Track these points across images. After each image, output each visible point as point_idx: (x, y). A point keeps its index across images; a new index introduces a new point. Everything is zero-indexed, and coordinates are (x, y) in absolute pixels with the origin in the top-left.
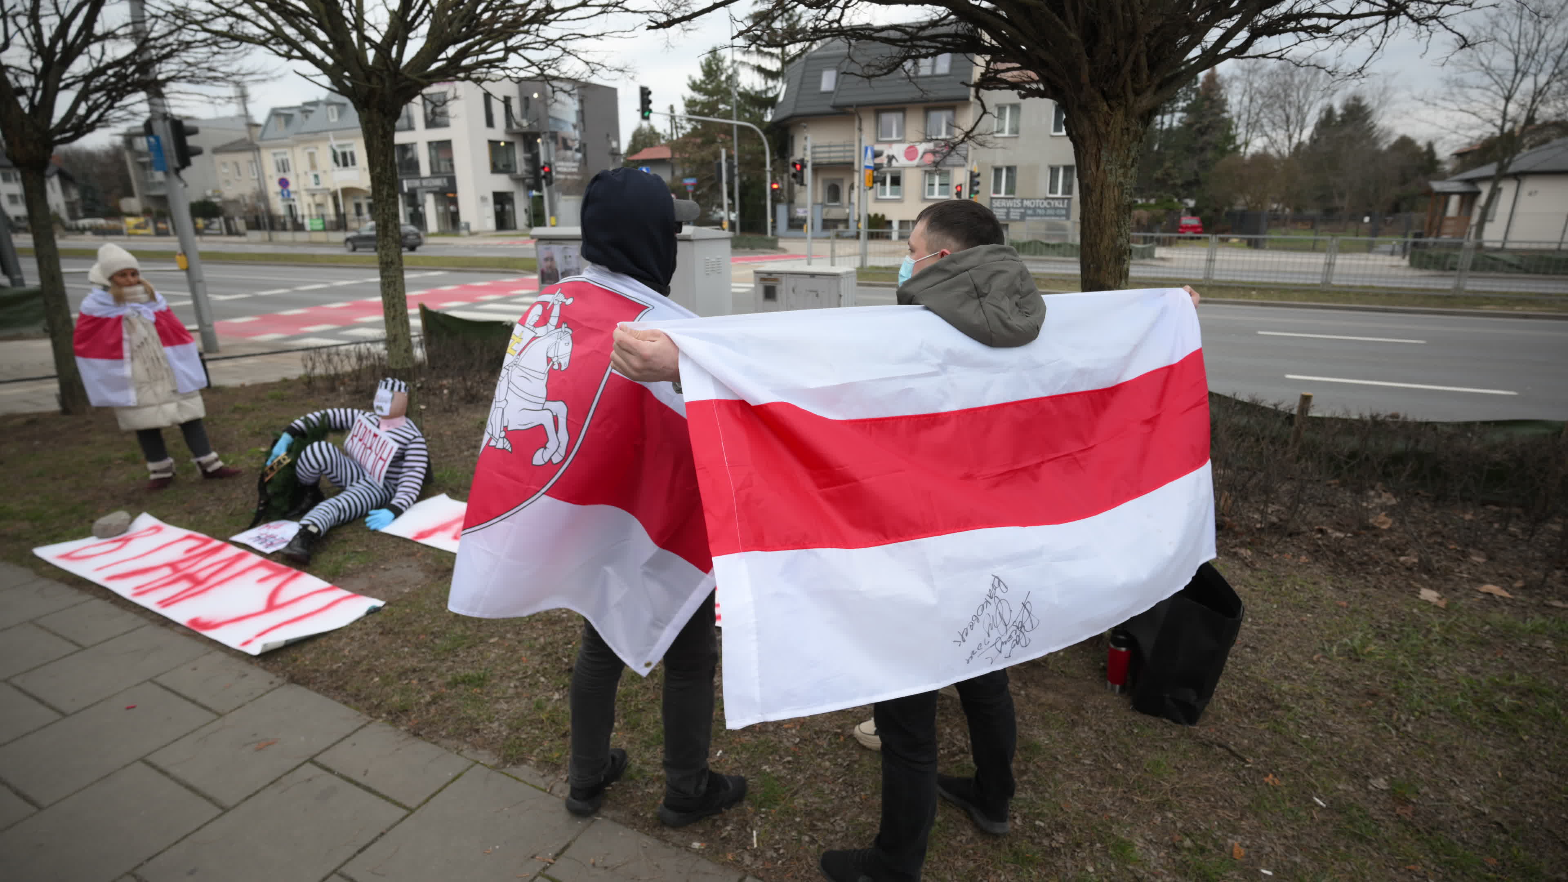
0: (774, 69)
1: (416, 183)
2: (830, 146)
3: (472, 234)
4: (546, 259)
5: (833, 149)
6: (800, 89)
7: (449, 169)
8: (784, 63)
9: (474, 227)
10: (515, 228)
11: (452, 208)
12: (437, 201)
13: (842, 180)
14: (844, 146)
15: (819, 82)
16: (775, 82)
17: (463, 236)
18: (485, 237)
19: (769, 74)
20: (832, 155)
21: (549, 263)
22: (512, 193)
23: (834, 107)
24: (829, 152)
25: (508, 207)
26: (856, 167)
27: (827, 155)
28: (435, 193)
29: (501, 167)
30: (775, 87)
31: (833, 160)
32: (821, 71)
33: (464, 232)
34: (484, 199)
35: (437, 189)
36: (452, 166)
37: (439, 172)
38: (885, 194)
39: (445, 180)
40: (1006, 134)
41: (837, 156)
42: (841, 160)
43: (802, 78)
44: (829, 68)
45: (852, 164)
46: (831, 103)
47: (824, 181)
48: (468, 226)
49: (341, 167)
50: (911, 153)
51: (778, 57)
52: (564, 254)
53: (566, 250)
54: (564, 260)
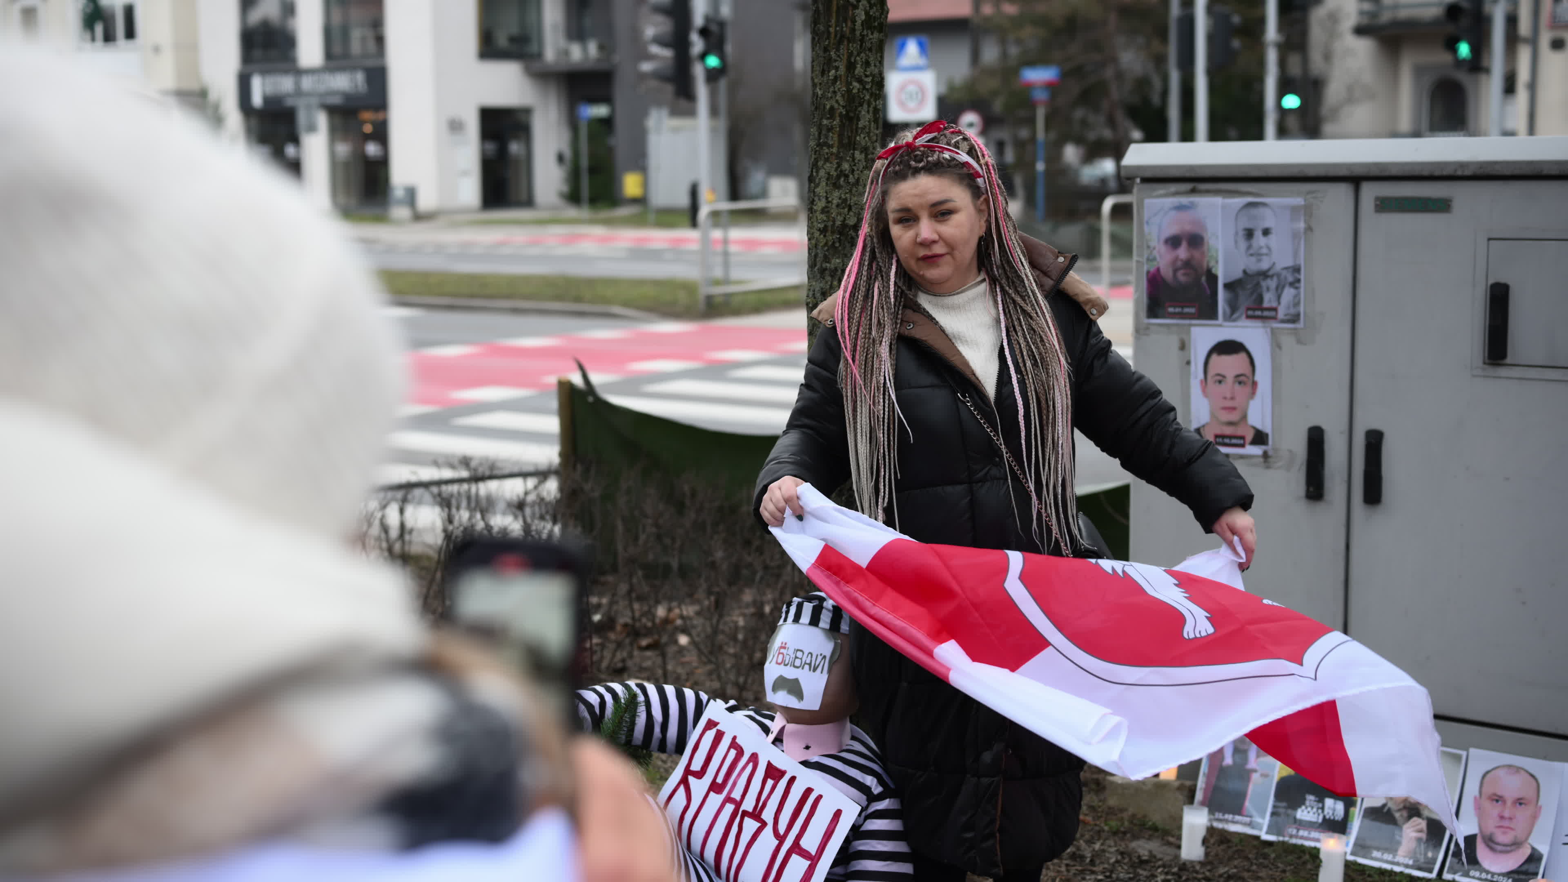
1: (285, 84)
3: (419, 217)
4: (1174, 242)
7: (371, 46)
9: (426, 201)
10: (529, 202)
11: (372, 149)
12: (334, 133)
17: (398, 223)
18: (455, 225)
21: (1183, 253)
22: (527, 111)
25: (515, 148)
28: (332, 111)
29: (502, 41)
33: (400, 212)
34: (455, 126)
35: (336, 100)
36: (380, 40)
37: (346, 55)
39: (360, 77)
47: (1419, 71)
48: (411, 195)
49: (99, 42)
52: (1244, 223)
53: (1254, 211)
54: (1243, 244)
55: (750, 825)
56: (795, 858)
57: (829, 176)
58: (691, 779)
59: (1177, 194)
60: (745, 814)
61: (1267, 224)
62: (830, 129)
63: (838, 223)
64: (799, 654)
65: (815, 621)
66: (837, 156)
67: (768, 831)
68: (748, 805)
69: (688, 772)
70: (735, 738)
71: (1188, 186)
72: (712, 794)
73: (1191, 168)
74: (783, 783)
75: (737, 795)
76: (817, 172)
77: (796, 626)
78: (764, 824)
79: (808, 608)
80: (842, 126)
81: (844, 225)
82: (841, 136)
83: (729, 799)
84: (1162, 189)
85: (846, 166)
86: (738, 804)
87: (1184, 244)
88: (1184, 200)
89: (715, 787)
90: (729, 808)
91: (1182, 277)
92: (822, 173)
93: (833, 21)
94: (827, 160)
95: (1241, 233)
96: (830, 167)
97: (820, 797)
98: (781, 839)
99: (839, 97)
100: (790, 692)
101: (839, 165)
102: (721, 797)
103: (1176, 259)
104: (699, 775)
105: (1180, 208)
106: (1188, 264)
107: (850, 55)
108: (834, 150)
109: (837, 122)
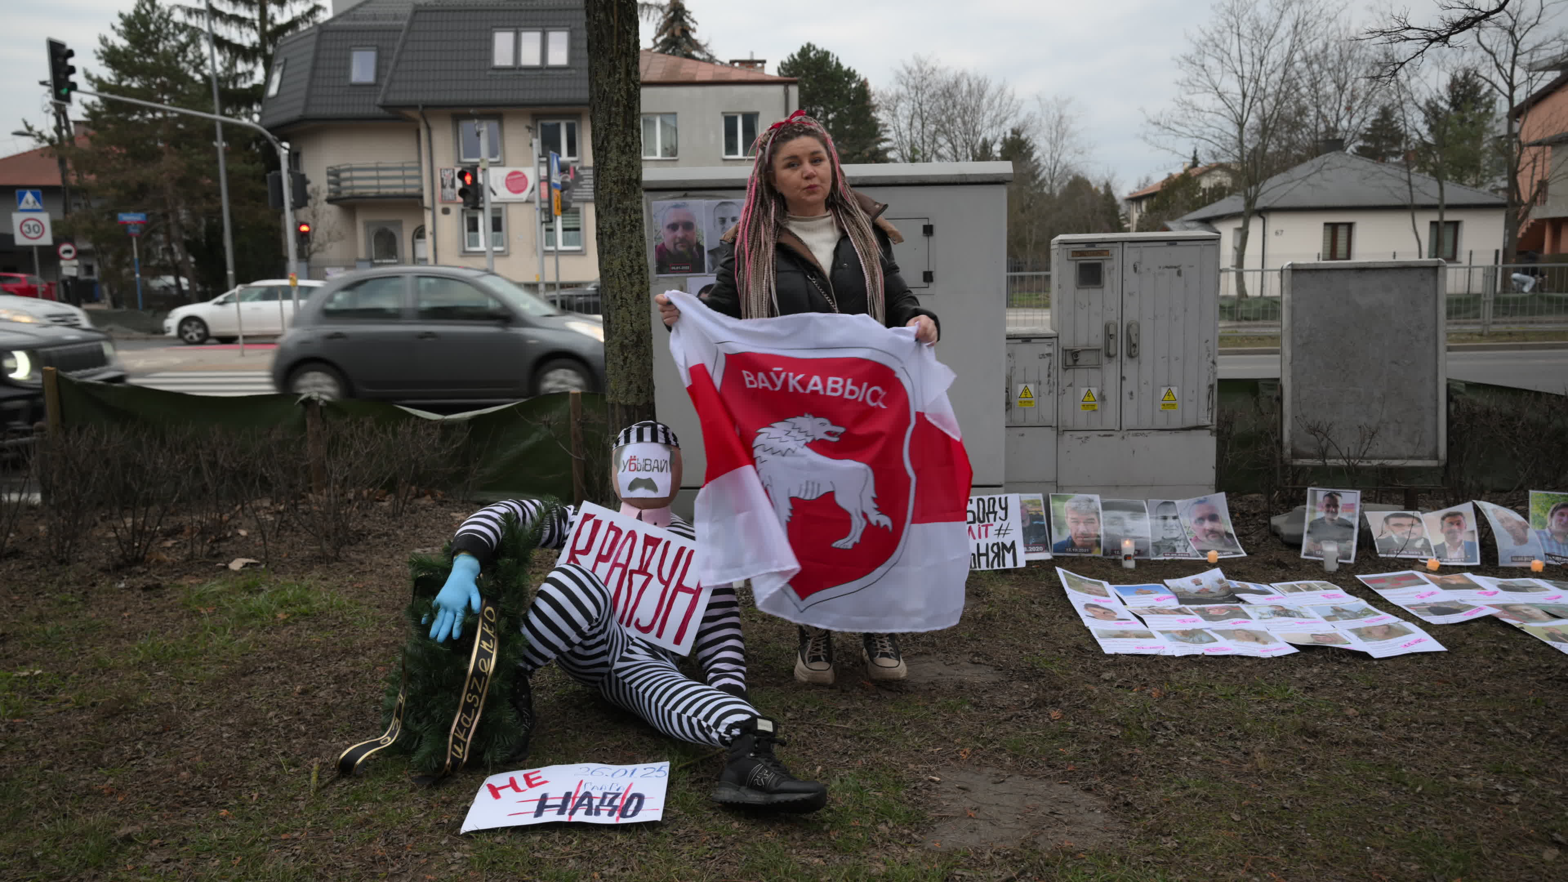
0: (247, 43)
2: (377, 169)
4: (673, 227)
5: (382, 173)
6: (313, 76)
8: (264, 35)
13: (399, 223)
14: (403, 169)
15: (347, 68)
16: (250, 66)
19: (238, 51)
20: (383, 182)
21: (680, 233)
23: (383, 107)
24: (378, 178)
26: (427, 201)
27: (374, 183)
30: (251, 73)
31: (383, 191)
32: (349, 50)
38: (477, 244)
40: (659, 156)
41: (392, 185)
42: (400, 191)
43: (316, 59)
44: (363, 47)
45: (421, 197)
46: (379, 100)
47: (367, 225)
50: (515, 182)
51: (252, 24)
52: (720, 214)
53: (725, 207)
54: (719, 227)
55: (639, 580)
56: (680, 595)
57: (618, 146)
58: (578, 556)
59: (674, 198)
60: (632, 572)
61: (734, 215)
62: (617, 114)
63: (627, 177)
64: (648, 462)
65: (654, 439)
66: (623, 132)
67: (655, 580)
68: (634, 564)
69: (573, 551)
70: (612, 523)
71: (682, 193)
72: (600, 563)
73: (684, 182)
74: (660, 548)
75: (622, 560)
76: (608, 143)
77: (640, 445)
78: (650, 576)
79: (647, 431)
80: (625, 112)
81: (630, 179)
82: (625, 120)
83: (615, 564)
84: (663, 195)
85: (629, 139)
86: (625, 567)
87: (680, 228)
88: (679, 202)
89: (600, 558)
90: (618, 571)
91: (680, 248)
92: (613, 144)
93: (615, 41)
94: (616, 135)
95: (718, 221)
96: (618, 139)
97: (692, 552)
98: (667, 584)
99: (623, 93)
100: (647, 487)
101: (625, 138)
102: (608, 565)
103: (675, 237)
104: (586, 551)
105: (676, 206)
106: (683, 240)
107: (627, 65)
108: (621, 128)
109: (621, 109)
